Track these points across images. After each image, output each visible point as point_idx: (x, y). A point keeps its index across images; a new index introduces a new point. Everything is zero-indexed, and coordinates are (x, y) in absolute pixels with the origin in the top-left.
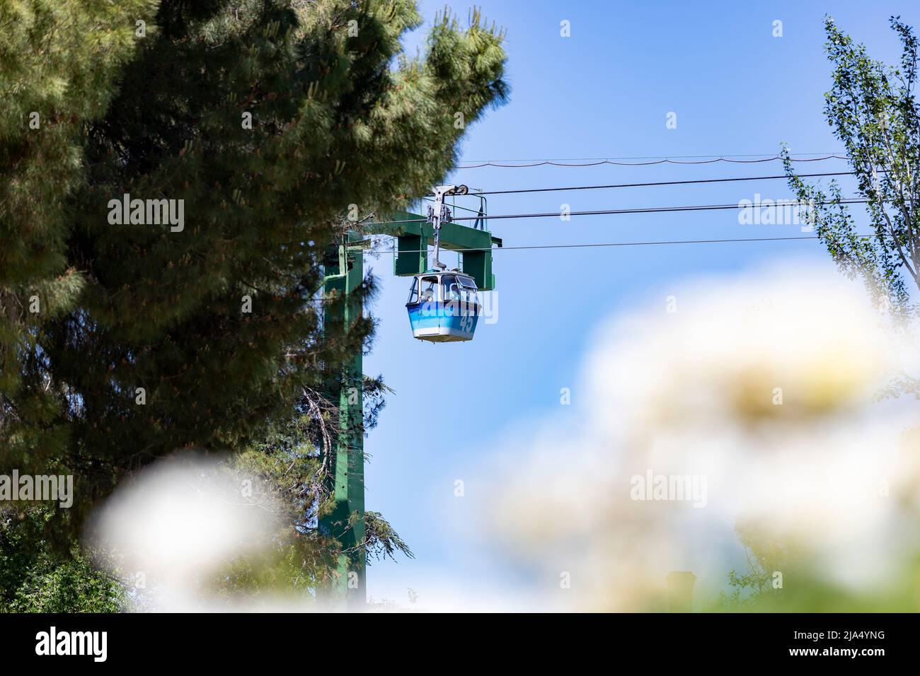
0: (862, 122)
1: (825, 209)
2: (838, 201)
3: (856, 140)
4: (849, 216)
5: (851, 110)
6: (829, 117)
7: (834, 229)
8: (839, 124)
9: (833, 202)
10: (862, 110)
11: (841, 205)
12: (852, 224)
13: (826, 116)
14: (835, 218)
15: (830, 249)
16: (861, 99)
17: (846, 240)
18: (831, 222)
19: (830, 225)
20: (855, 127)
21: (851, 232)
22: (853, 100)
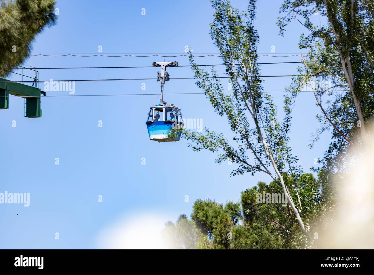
0: (228, 38)
1: (209, 81)
2: (215, 77)
3: (224, 47)
4: (221, 85)
5: (222, 32)
6: (212, 35)
7: (213, 91)
8: (217, 39)
9: (213, 77)
10: (228, 32)
11: (217, 79)
12: (222, 89)
13: (210, 35)
14: (213, 85)
15: (211, 101)
16: (227, 27)
17: (219, 96)
18: (212, 87)
19: (211, 89)
20: (224, 41)
21: (222, 92)
22: (224, 27)
